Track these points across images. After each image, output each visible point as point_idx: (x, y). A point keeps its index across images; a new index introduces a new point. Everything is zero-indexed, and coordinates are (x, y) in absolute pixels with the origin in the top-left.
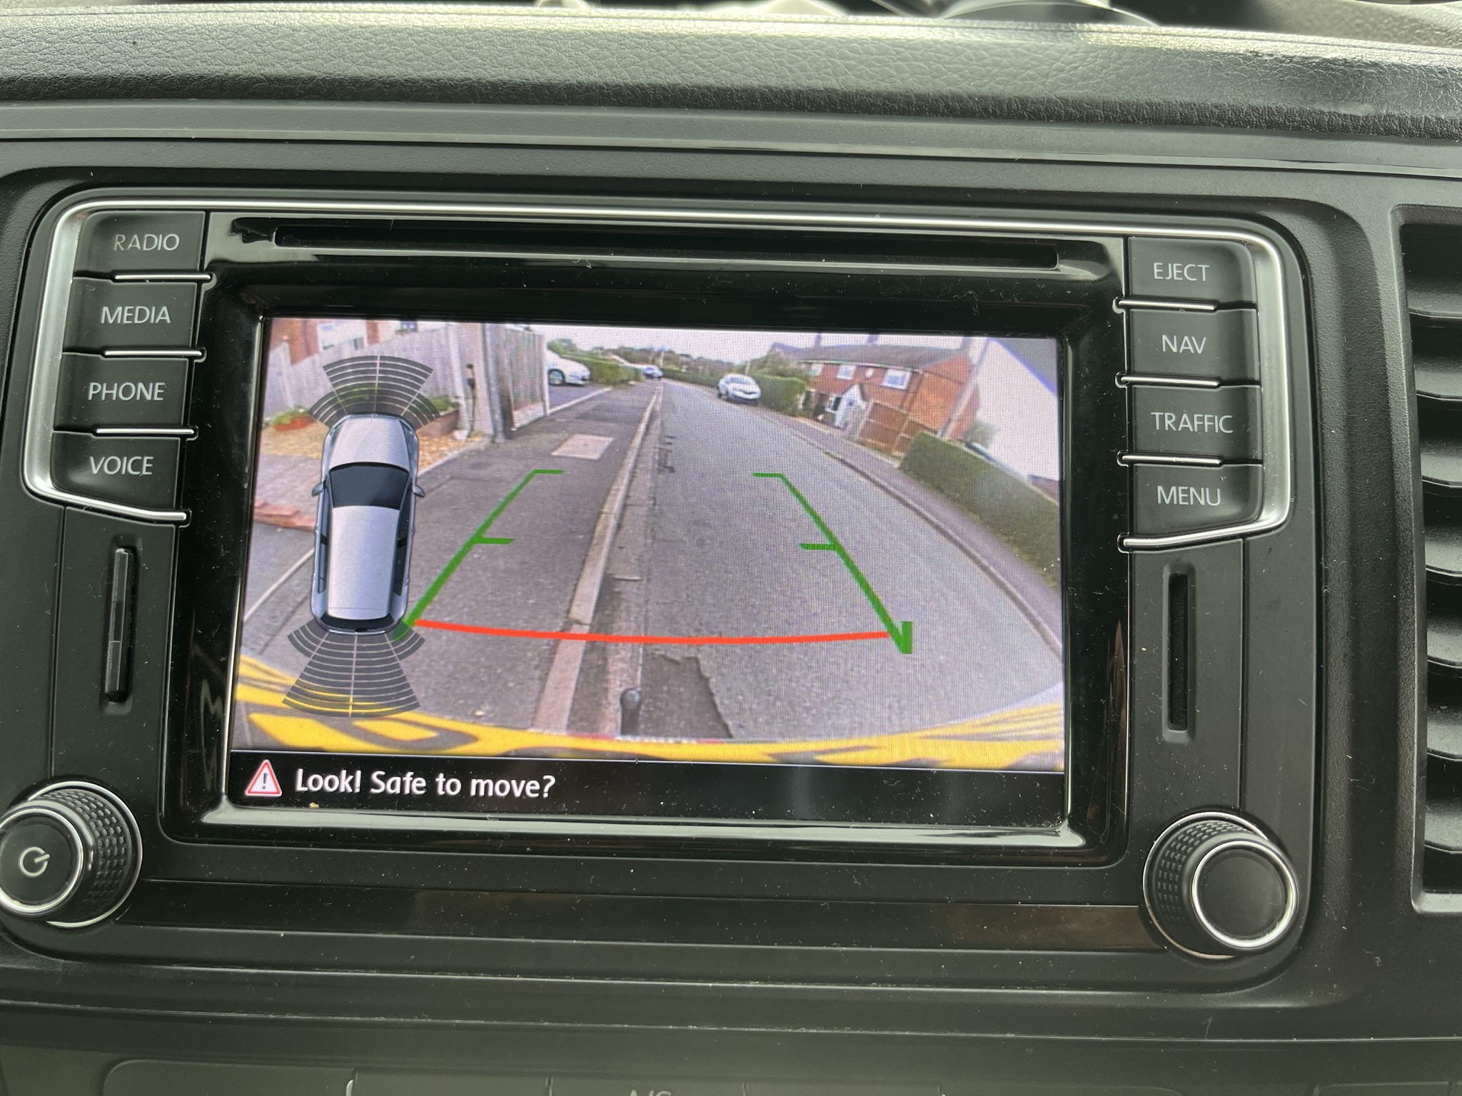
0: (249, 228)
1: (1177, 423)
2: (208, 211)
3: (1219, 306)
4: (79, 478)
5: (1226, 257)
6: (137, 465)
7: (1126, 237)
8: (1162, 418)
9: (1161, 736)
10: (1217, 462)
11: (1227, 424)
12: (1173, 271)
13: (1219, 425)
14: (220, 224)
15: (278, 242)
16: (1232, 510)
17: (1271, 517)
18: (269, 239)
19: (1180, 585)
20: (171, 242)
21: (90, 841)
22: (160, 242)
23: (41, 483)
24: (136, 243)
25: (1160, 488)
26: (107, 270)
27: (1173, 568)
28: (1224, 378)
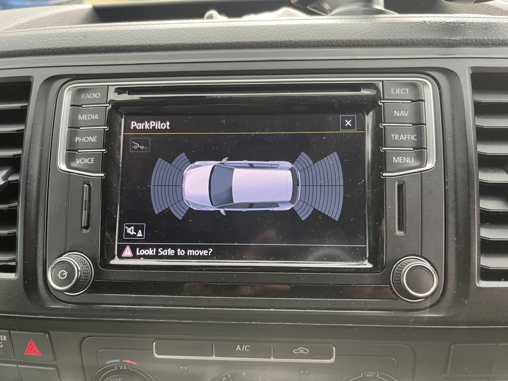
0: (120, 91)
1: (399, 138)
2: (108, 86)
3: (413, 101)
4: (73, 165)
5: (414, 86)
6: (90, 160)
7: (383, 81)
8: (394, 136)
9: (395, 233)
10: (412, 149)
11: (415, 137)
12: (398, 91)
13: (413, 138)
14: (112, 90)
15: (128, 94)
16: (417, 164)
17: (430, 165)
18: (126, 93)
19: (400, 187)
20: (98, 95)
21: (79, 269)
22: (95, 96)
23: (63, 166)
24: (88, 96)
25: (394, 158)
26: (80, 104)
27: (398, 182)
28: (414, 123)
